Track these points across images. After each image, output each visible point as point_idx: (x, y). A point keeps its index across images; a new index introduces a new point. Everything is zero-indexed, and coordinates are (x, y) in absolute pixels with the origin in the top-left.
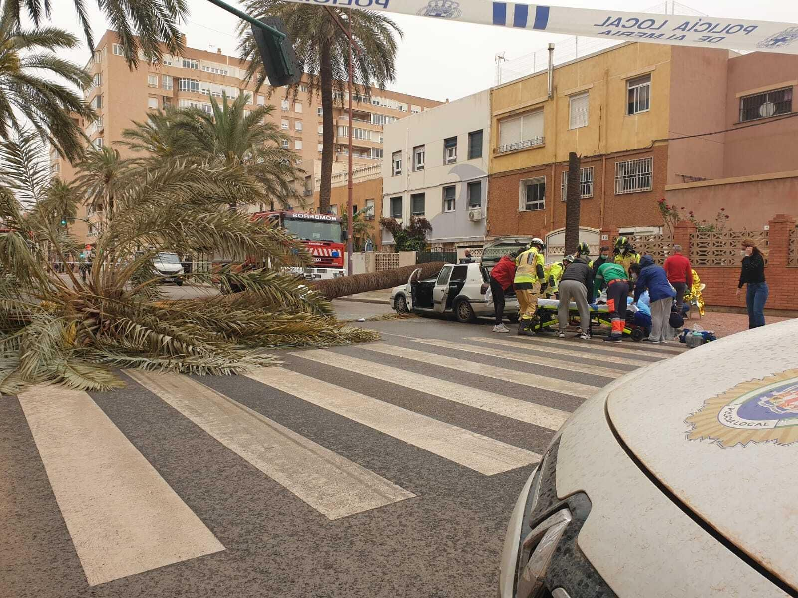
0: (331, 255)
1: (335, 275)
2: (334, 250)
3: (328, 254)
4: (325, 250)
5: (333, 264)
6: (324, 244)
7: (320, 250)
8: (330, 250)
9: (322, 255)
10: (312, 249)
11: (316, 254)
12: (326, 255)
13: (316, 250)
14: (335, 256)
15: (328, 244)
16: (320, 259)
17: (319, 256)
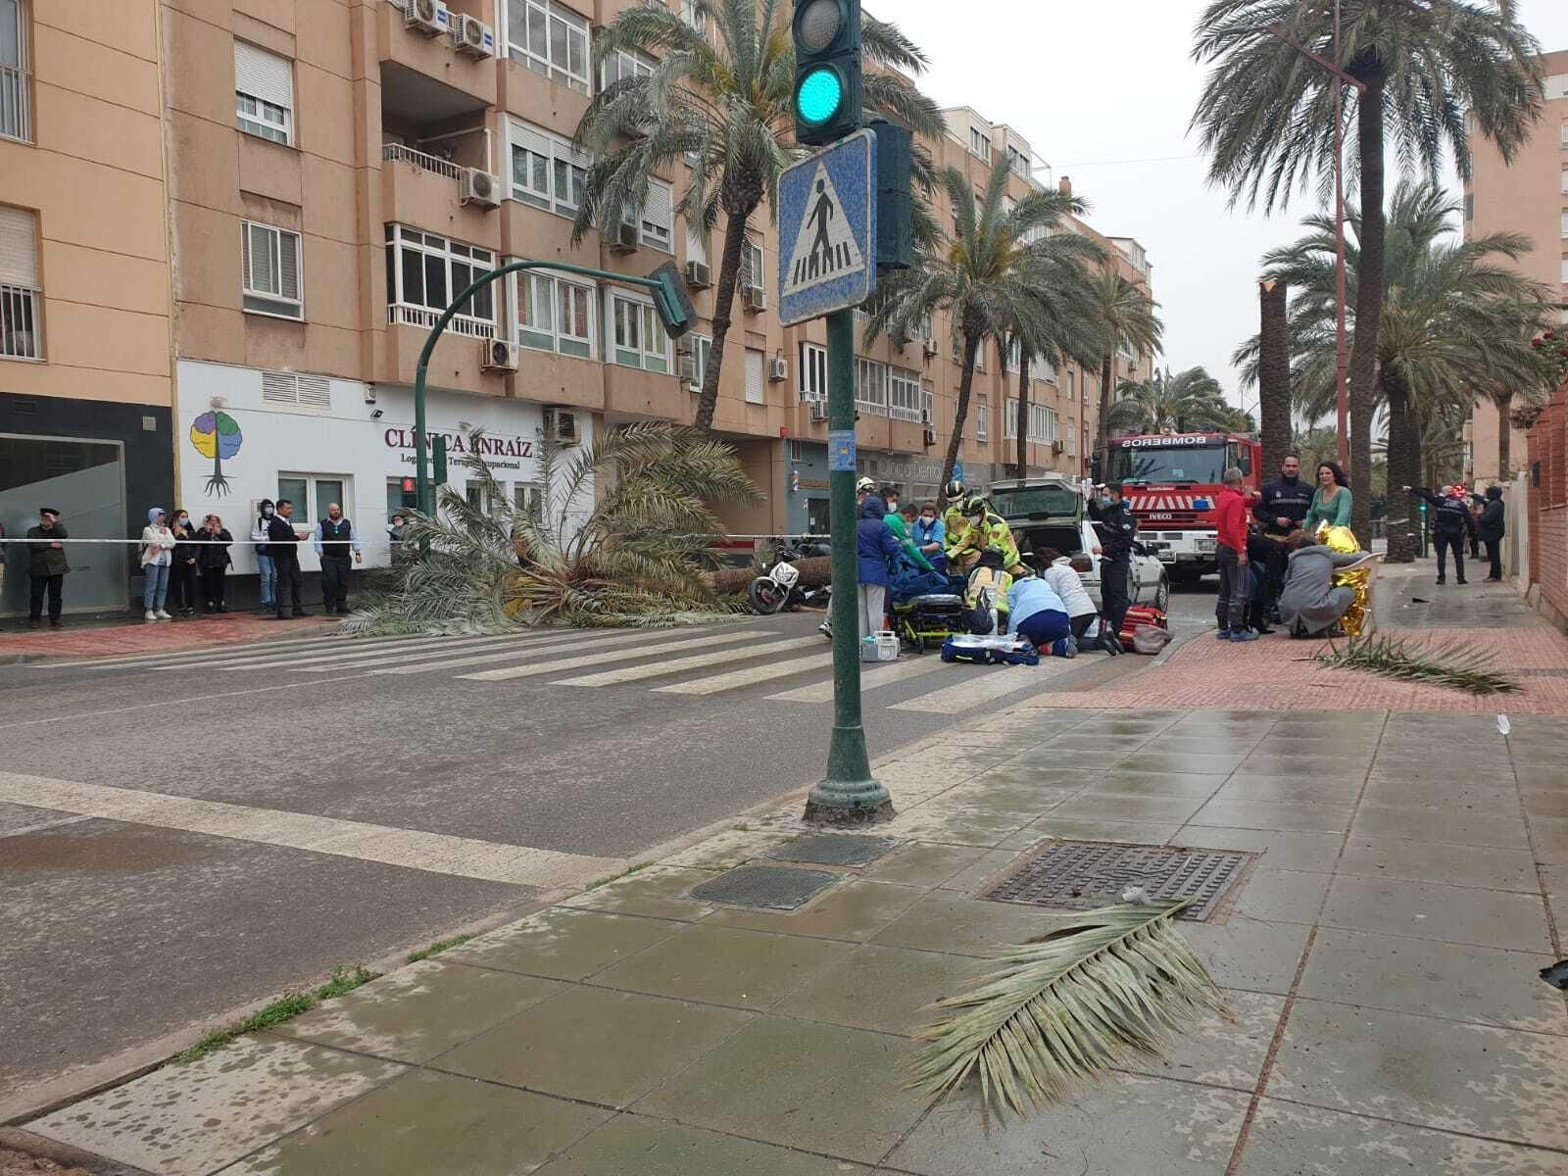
0: (1191, 507)
1: (1200, 542)
2: (1198, 498)
3: (1186, 503)
4: (1179, 498)
5: (1197, 523)
6: (1178, 488)
7: (1169, 499)
8: (1189, 499)
9: (1172, 507)
10: (1153, 499)
11: (1161, 506)
12: (1182, 506)
13: (1161, 500)
14: (1201, 508)
15: (1183, 488)
16: (1169, 517)
17: (1168, 511)
